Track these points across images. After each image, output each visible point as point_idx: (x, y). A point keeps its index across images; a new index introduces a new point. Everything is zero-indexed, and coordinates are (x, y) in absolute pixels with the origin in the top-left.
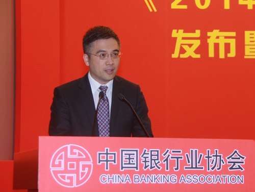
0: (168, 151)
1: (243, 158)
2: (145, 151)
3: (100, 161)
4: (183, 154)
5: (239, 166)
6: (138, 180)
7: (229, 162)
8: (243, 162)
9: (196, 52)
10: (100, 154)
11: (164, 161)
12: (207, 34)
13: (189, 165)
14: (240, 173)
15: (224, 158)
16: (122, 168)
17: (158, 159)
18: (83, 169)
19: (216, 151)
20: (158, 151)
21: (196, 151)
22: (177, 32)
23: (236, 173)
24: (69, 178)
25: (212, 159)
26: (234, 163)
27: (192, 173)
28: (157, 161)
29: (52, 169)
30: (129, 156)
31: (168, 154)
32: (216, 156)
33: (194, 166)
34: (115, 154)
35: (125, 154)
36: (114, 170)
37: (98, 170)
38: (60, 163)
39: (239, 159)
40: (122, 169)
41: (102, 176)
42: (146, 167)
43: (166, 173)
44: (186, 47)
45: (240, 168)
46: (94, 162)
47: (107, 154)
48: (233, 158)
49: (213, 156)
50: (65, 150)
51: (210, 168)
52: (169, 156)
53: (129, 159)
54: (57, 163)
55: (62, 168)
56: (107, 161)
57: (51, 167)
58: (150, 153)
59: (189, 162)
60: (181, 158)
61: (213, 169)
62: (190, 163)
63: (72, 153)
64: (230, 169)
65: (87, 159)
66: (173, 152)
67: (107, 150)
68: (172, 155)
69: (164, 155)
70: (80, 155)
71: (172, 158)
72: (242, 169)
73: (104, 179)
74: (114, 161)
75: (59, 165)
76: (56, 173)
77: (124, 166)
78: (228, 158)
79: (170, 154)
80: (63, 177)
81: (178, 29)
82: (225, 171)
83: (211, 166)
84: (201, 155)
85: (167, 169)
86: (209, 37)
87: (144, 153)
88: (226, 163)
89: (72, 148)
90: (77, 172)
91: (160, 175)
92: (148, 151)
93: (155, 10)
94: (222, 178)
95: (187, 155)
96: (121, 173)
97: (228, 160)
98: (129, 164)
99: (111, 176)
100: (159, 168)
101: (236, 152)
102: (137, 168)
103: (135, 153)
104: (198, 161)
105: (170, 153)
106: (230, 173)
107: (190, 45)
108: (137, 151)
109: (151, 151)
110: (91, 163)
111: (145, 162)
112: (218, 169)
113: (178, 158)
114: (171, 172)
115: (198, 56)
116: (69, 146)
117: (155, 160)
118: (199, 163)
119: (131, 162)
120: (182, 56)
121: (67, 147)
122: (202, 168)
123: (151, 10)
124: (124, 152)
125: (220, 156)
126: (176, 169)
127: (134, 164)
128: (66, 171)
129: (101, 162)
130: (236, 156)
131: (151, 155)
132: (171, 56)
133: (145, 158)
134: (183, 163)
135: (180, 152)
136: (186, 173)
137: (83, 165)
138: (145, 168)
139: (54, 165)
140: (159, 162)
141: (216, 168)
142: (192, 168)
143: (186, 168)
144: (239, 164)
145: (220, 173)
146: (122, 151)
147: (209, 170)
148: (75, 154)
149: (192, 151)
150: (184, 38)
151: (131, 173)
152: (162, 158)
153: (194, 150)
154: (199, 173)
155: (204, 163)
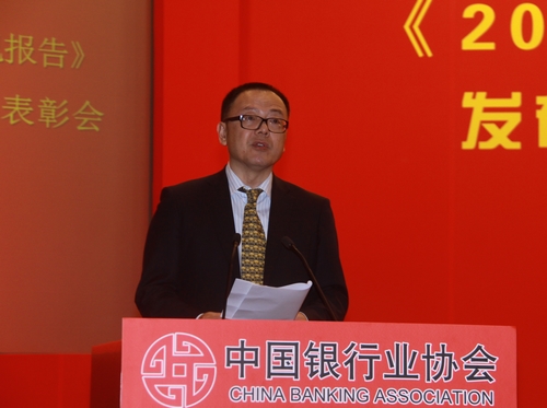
0: (353, 345)
1: (493, 359)
2: (312, 344)
3: (229, 362)
4: (381, 351)
5: (485, 373)
6: (298, 395)
7: (466, 367)
8: (493, 367)
9: (513, 137)
10: (229, 350)
11: (346, 364)
12: (534, 100)
13: (393, 371)
14: (487, 387)
15: (457, 358)
16: (270, 374)
17: (334, 360)
18: (200, 376)
19: (443, 346)
20: (335, 346)
21: (405, 346)
22: (474, 97)
23: (480, 387)
24: (173, 391)
25: (435, 360)
26: (477, 368)
27: (397, 385)
28: (332, 364)
29: (145, 376)
30: (283, 355)
31: (353, 350)
32: (443, 355)
33: (401, 373)
34: (256, 350)
35: (275, 351)
36: (255, 379)
37: (226, 379)
38: (159, 364)
39: (486, 360)
40: (269, 377)
41: (234, 388)
42: (313, 374)
43: (350, 385)
44: (491, 128)
45: (487, 377)
46: (220, 365)
47: (242, 350)
48: (473, 360)
49: (438, 355)
50: (168, 342)
51: (431, 378)
52: (355, 353)
53: (283, 359)
54: (153, 365)
55: (163, 374)
56: (242, 362)
57: (142, 373)
58: (320, 349)
59: (392, 366)
60: (378, 358)
61: (436, 378)
62: (395, 368)
63: (180, 348)
64: (468, 378)
65: (207, 359)
66: (363, 347)
67: (242, 342)
68: (361, 352)
69: (346, 352)
70: (193, 351)
71: (360, 357)
72: (491, 380)
73: (236, 394)
74: (256, 363)
75: (158, 369)
76: (151, 382)
77: (272, 371)
78: (465, 359)
79: (357, 351)
80: (165, 390)
81: (475, 90)
82: (459, 383)
83: (433, 373)
84: (415, 353)
85: (352, 378)
86: (540, 107)
87: (310, 349)
88: (461, 367)
89: (180, 339)
90: (188, 381)
91: (338, 389)
92: (317, 345)
93: (430, 54)
94: (453, 396)
95: (388, 353)
96: (266, 384)
97: (465, 363)
98: (283, 367)
99: (249, 390)
100: (337, 376)
101: (479, 348)
102: (296, 375)
103: (293, 348)
104: (408, 365)
105: (357, 348)
106: (469, 387)
107: (500, 124)
108: (296, 345)
109: (323, 345)
110: (213, 365)
111: (312, 364)
112: (446, 379)
113: (371, 358)
114: (359, 383)
115: (517, 146)
116: (175, 336)
117: (328, 361)
118: (410, 367)
119: (286, 365)
120: (484, 146)
121: (171, 337)
122: (417, 377)
123: (420, 54)
124: (273, 347)
125: (450, 356)
126: (367, 378)
127: (291, 368)
128: (169, 380)
129: (231, 365)
130: (479, 355)
131: (323, 353)
132: (460, 145)
133: (312, 357)
134: (382, 367)
135: (375, 347)
136: (386, 385)
137: (199, 369)
138: (311, 376)
139: (148, 369)
140: (337, 365)
141: (442, 376)
142: (398, 376)
143: (386, 376)
144: (486, 370)
145: (449, 386)
146: (270, 344)
147: (429, 379)
148: (186, 349)
149: (398, 345)
150: (487, 110)
151: (286, 384)
152: (342, 358)
153: (401, 344)
154: (410, 386)
155: (419, 367)
